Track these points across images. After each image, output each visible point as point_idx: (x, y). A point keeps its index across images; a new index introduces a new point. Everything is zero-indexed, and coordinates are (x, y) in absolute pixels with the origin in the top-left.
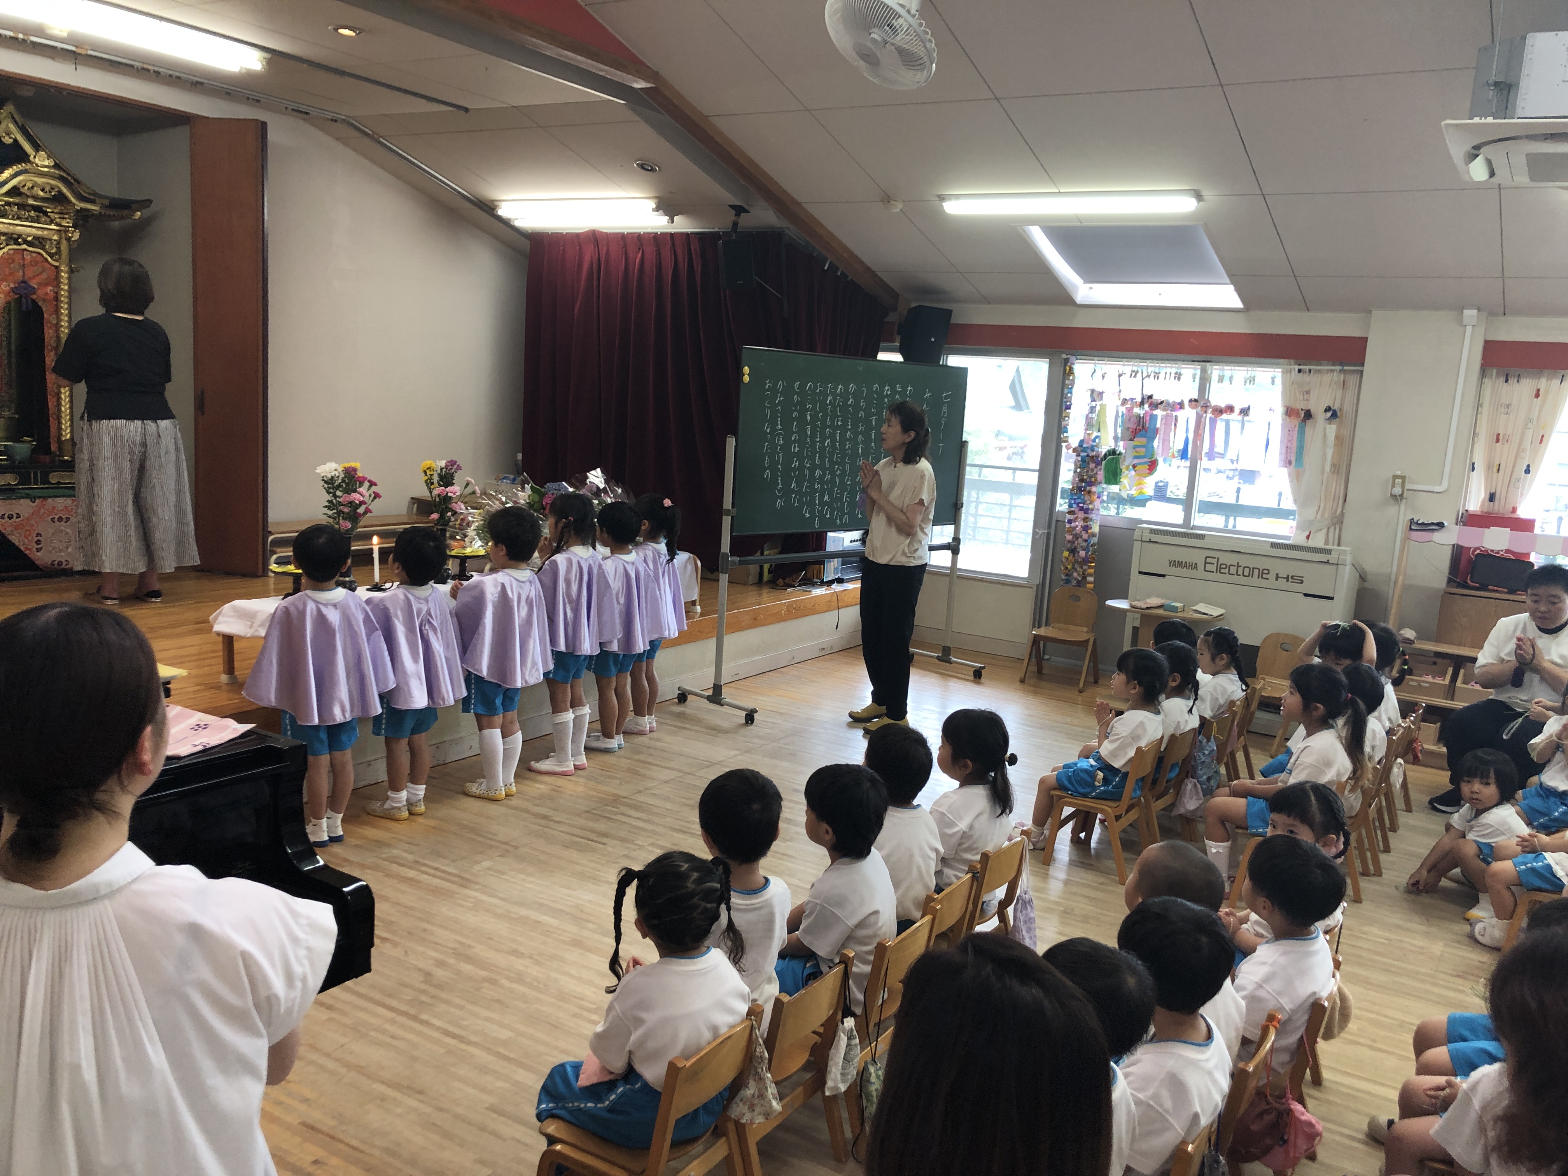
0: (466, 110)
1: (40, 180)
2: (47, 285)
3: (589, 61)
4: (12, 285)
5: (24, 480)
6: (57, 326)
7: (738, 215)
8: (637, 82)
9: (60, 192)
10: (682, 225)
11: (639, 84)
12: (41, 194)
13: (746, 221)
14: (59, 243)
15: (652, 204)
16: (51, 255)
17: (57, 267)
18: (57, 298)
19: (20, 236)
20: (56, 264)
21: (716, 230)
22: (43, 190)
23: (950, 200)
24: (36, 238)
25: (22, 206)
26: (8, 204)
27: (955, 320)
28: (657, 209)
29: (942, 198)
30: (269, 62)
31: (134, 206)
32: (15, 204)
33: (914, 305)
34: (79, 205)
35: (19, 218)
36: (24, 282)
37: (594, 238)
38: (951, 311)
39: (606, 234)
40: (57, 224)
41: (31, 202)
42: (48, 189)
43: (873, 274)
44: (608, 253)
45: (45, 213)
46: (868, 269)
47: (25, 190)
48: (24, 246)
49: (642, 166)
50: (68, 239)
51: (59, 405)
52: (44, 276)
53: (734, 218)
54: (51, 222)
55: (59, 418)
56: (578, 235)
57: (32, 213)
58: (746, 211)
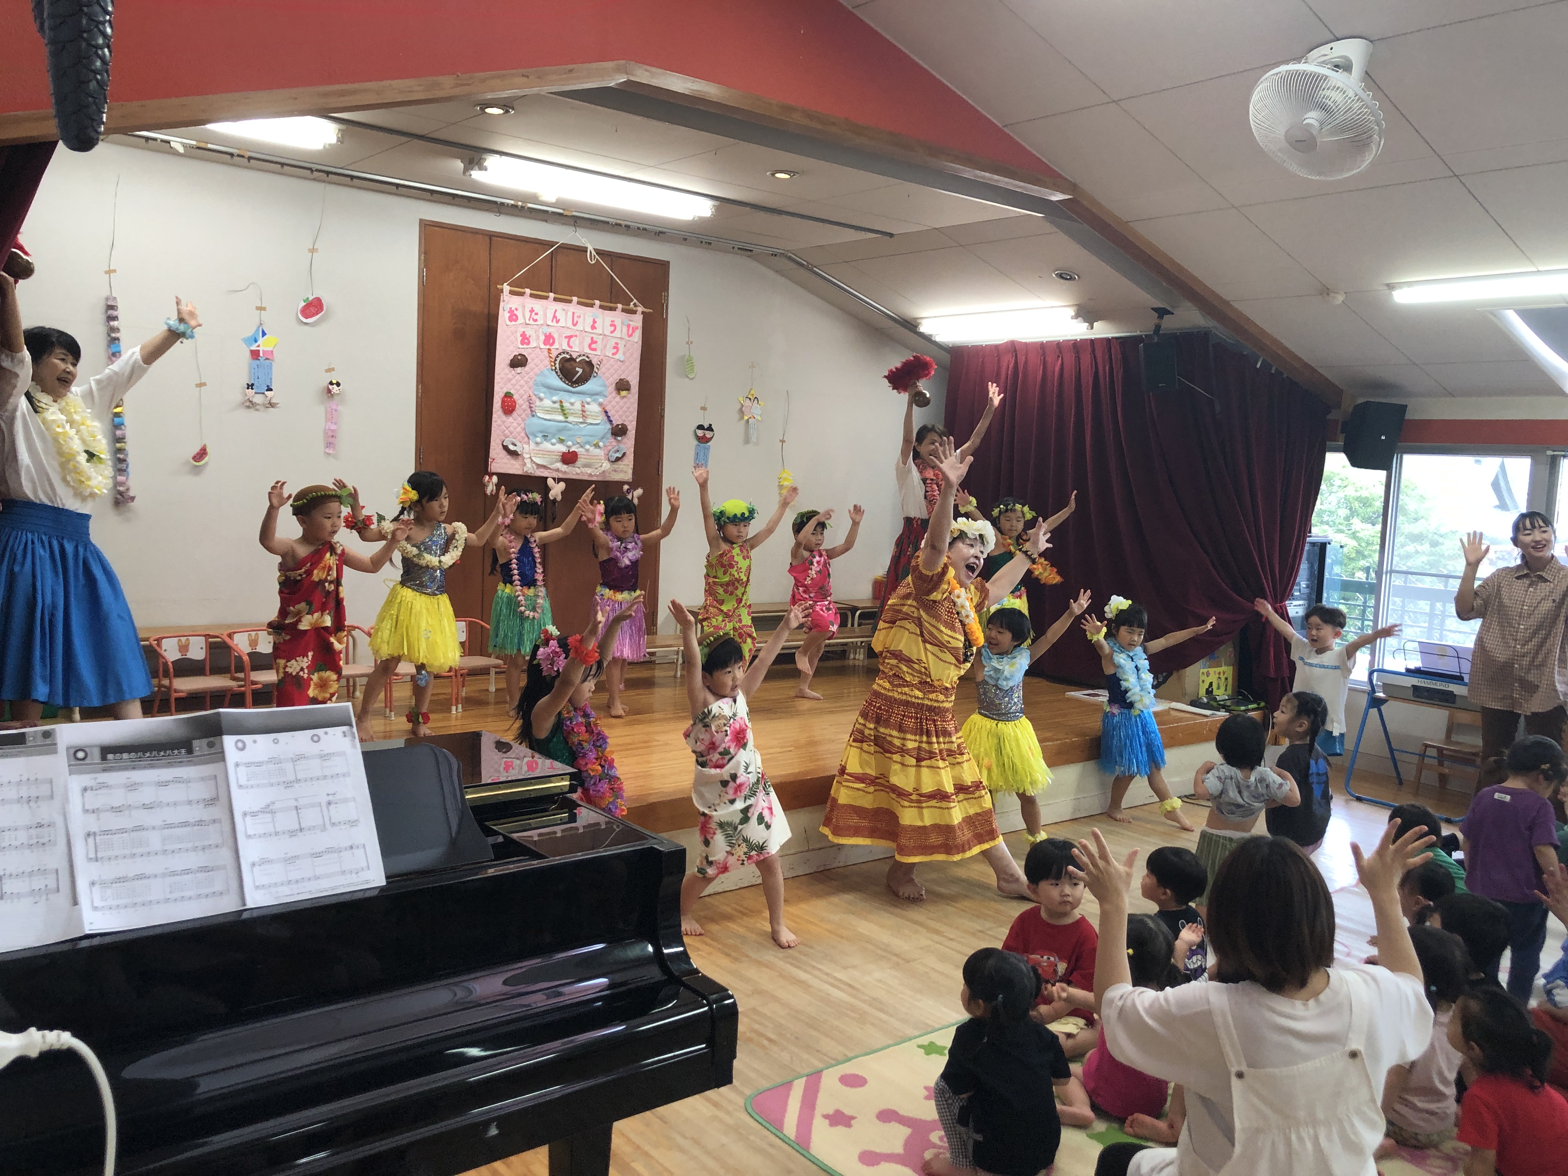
0: (891, 235)
3: (1007, 180)
7: (1161, 317)
8: (1054, 195)
10: (1102, 330)
11: (1057, 197)
13: (1169, 324)
15: (1071, 312)
21: (1138, 333)
23: (1401, 288)
27: (1409, 416)
28: (1077, 316)
29: (1391, 287)
33: (1361, 400)
37: (1013, 348)
38: (1406, 406)
39: (1026, 343)
43: (1313, 370)
44: (1026, 363)
46: (1306, 365)
49: (1061, 276)
53: (1157, 321)
56: (997, 347)
58: (1169, 313)
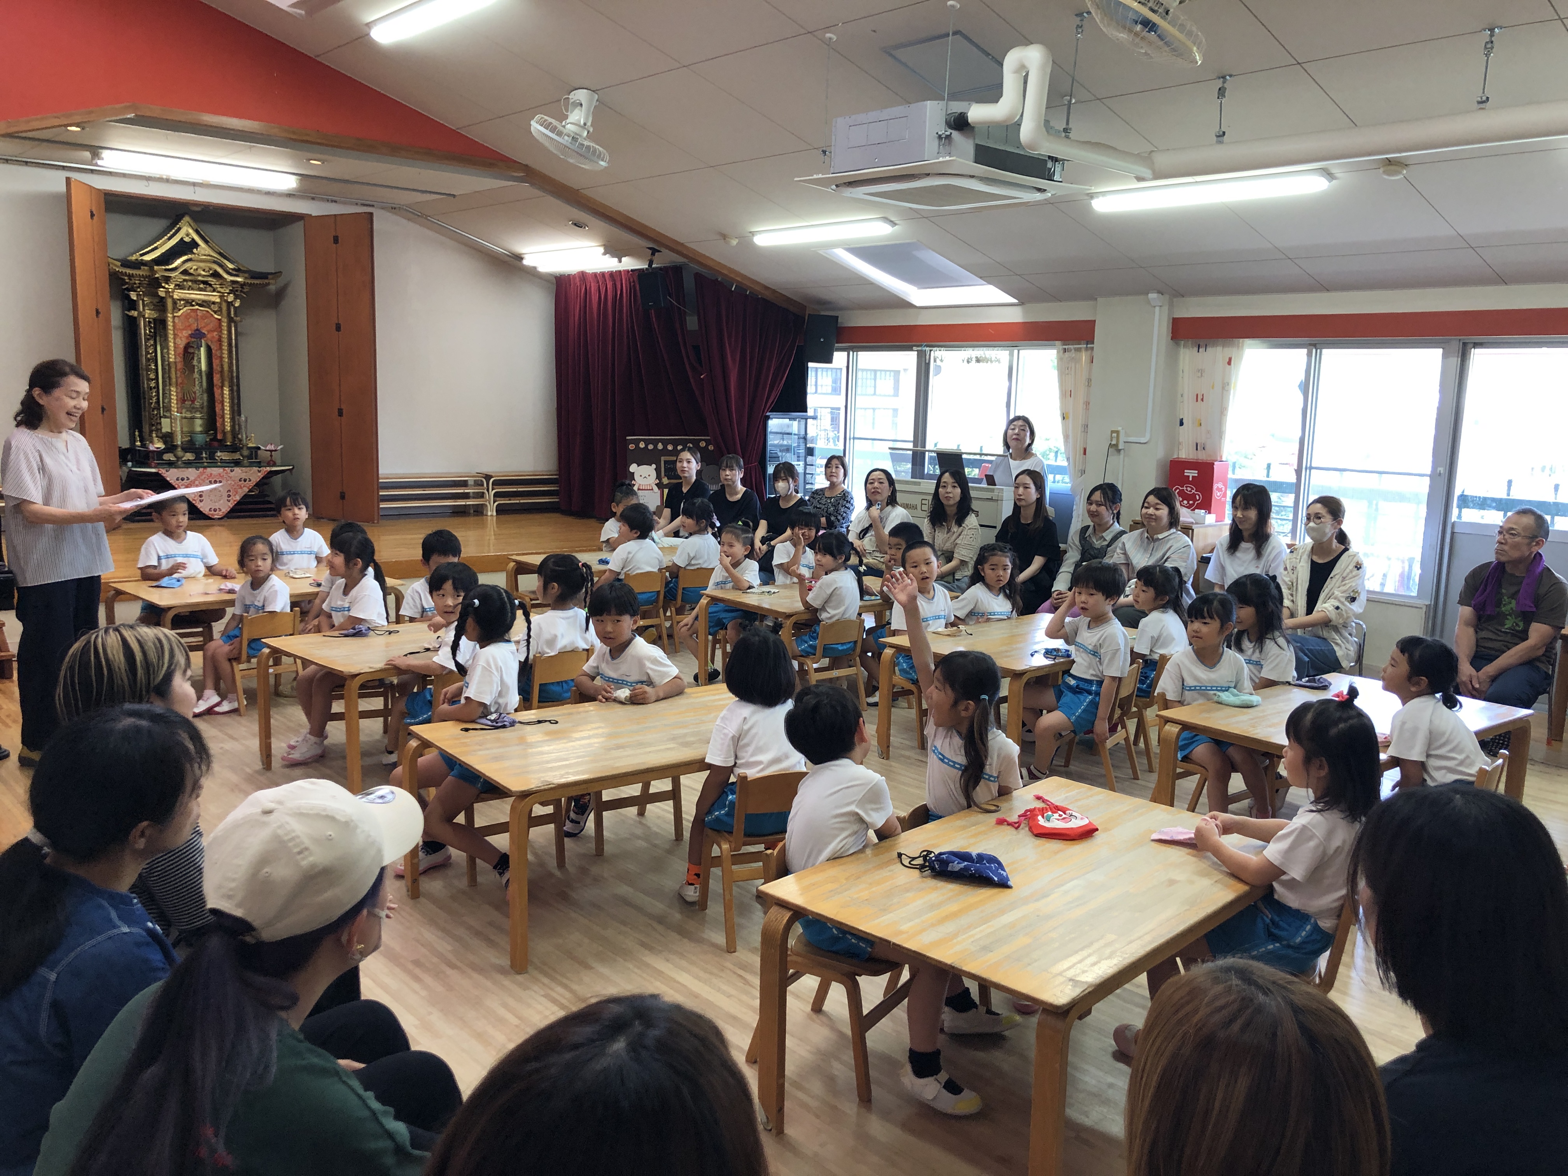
0: (454, 196)
1: (202, 265)
2: (214, 331)
4: (190, 332)
5: (198, 457)
6: (221, 358)
7: (653, 254)
9: (215, 271)
10: (629, 263)
12: (203, 273)
14: (220, 303)
15: (602, 250)
16: (215, 312)
17: (219, 320)
18: (220, 340)
19: (193, 301)
20: (219, 317)
22: (204, 270)
23: (752, 236)
24: (204, 301)
25: (195, 282)
26: (185, 280)
28: (605, 254)
29: (746, 236)
30: (301, 180)
31: (270, 277)
32: (191, 281)
34: (230, 278)
35: (193, 289)
36: (197, 330)
37: (583, 275)
38: (837, 317)
39: (587, 273)
40: (218, 292)
41: (200, 278)
42: (207, 269)
43: (774, 291)
44: (589, 287)
45: (210, 285)
46: (767, 288)
47: (192, 271)
48: (197, 307)
49: (575, 224)
50: (226, 301)
51: (223, 409)
52: (212, 325)
53: (651, 257)
54: (214, 291)
55: (223, 417)
56: (576, 275)
57: (202, 286)
58: (659, 251)
